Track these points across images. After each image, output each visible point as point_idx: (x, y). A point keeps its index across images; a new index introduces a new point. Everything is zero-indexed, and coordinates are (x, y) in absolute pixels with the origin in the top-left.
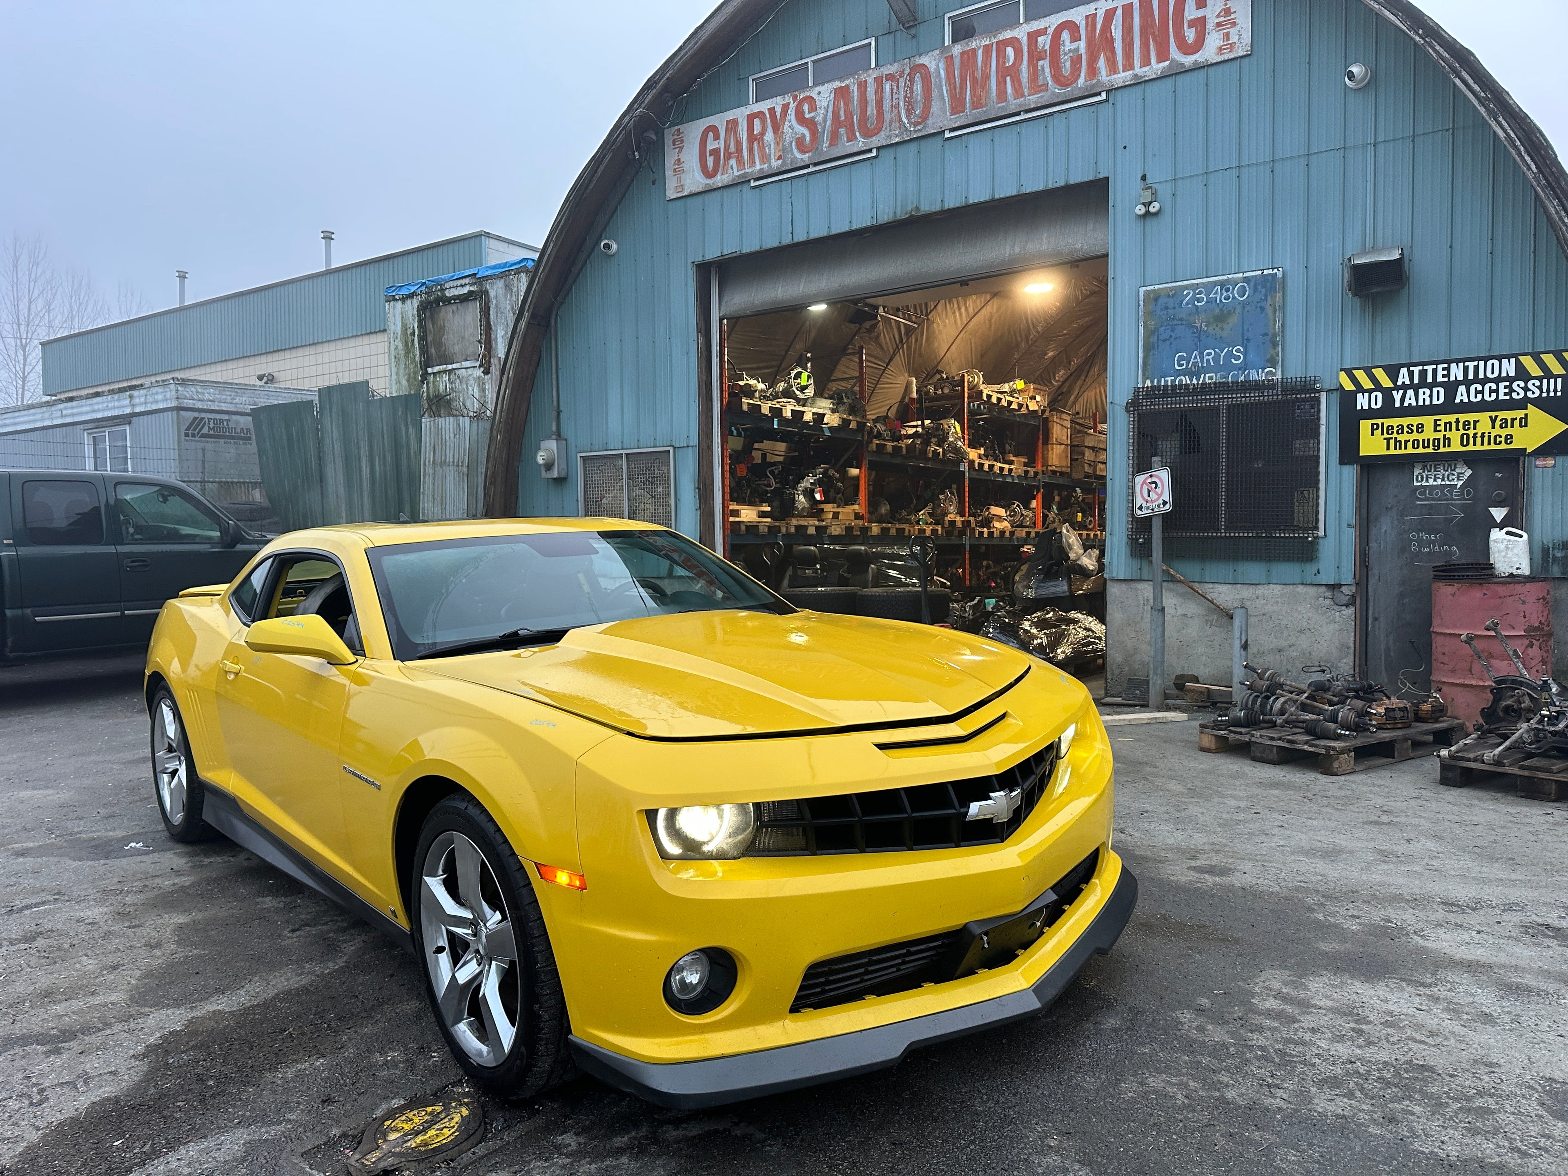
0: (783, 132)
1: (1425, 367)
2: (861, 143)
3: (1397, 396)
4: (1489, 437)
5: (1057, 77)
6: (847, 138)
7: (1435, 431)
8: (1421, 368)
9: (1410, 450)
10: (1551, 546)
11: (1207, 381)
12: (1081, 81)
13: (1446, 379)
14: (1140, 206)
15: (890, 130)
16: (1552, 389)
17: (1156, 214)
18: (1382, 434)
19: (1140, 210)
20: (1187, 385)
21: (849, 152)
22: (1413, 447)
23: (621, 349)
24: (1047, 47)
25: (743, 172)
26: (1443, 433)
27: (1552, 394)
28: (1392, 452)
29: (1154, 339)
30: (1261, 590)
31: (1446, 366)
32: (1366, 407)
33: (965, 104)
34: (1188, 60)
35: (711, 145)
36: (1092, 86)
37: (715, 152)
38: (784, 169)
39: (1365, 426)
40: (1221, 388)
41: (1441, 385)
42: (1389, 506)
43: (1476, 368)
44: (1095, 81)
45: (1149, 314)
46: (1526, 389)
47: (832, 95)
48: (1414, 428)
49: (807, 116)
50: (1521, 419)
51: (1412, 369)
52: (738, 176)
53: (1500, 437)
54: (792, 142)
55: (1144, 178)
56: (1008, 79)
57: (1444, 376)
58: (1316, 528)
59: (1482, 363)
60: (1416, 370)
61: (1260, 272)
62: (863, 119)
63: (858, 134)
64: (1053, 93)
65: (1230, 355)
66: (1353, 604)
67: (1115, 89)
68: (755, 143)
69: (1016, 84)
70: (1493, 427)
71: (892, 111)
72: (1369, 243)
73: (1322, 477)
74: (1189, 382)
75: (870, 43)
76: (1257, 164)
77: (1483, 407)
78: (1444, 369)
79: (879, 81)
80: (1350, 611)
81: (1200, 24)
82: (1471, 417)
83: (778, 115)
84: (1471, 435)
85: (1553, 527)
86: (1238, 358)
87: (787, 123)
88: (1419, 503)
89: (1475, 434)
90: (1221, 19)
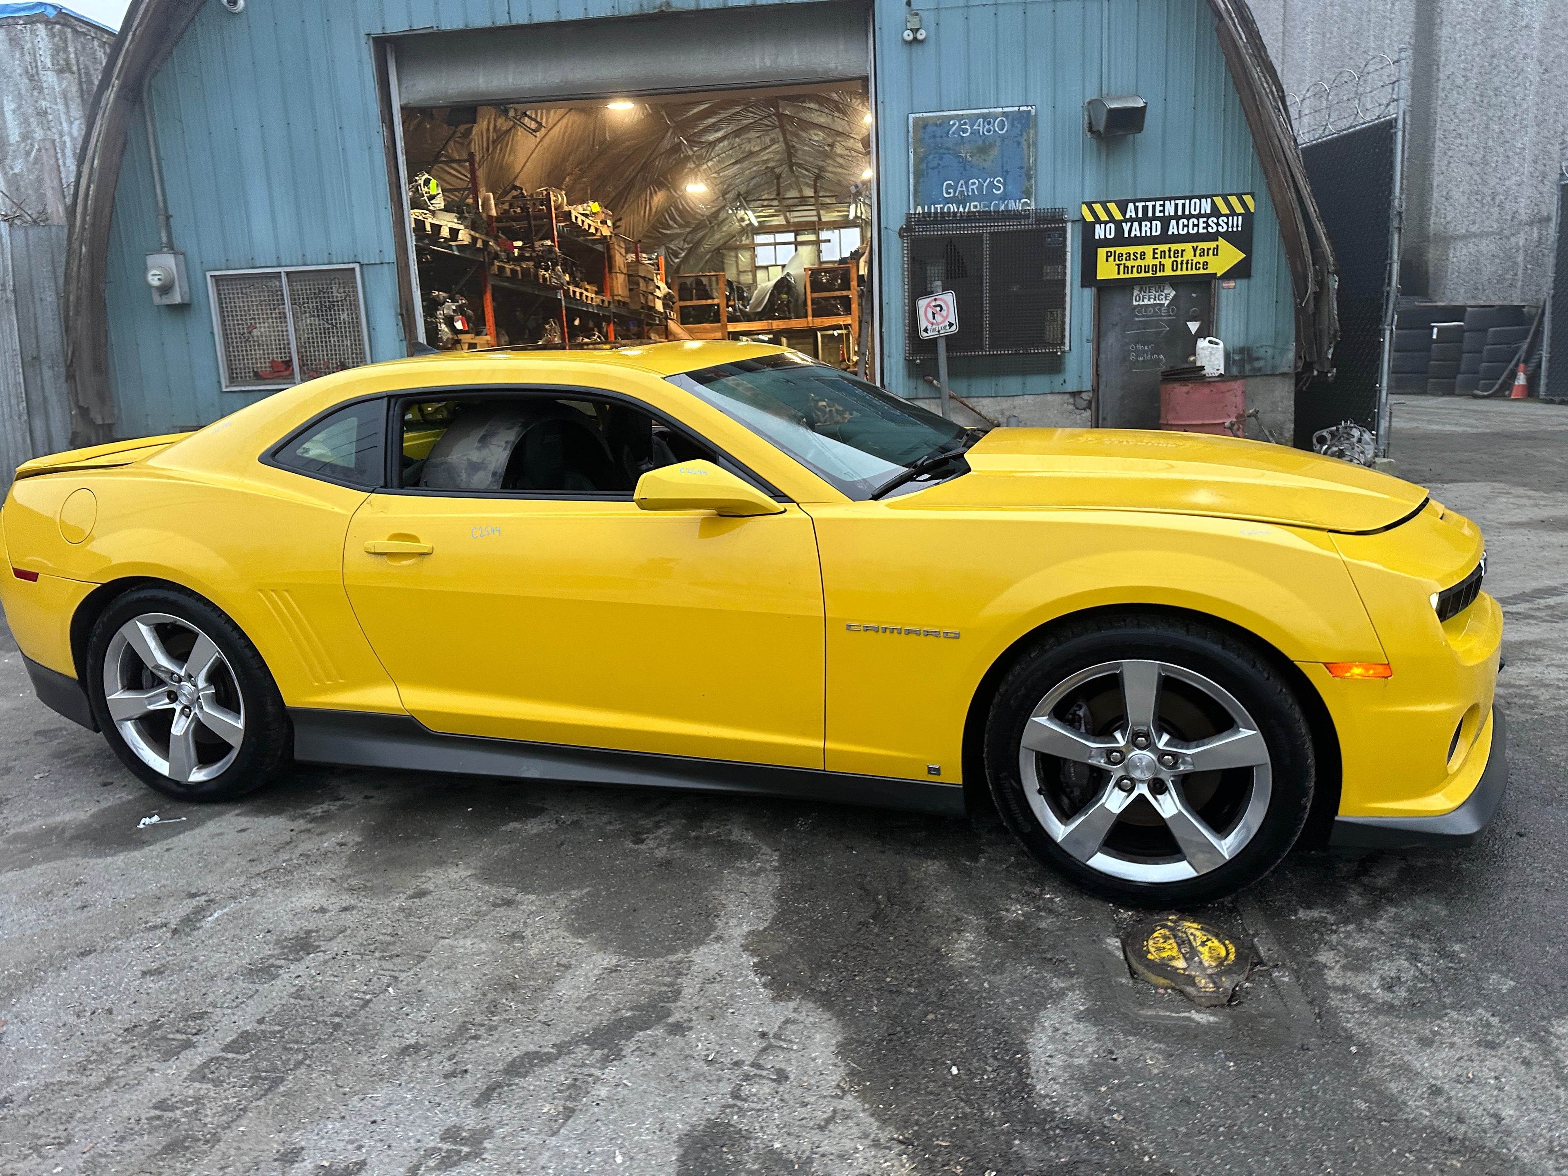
1: (1147, 203)
3: (1126, 227)
4: (1192, 264)
7: (1154, 258)
8: (1144, 204)
9: (1135, 275)
10: (1235, 349)
11: (972, 209)
13: (1162, 214)
14: (908, 32)
16: (1235, 225)
17: (923, 41)
18: (1115, 260)
19: (908, 36)
20: (954, 213)
22: (1138, 272)
23: (263, 137)
26: (1159, 260)
27: (1235, 229)
28: (1122, 276)
29: (923, 166)
30: (1018, 401)
31: (1162, 203)
32: (1102, 237)
39: (1102, 252)
40: (985, 216)
41: (1158, 218)
42: (1115, 322)
43: (1184, 205)
45: (918, 141)
46: (1218, 224)
48: (1138, 256)
50: (1214, 249)
51: (1137, 204)
53: (1199, 263)
55: (909, 3)
57: (1160, 211)
58: (1063, 344)
59: (1188, 201)
60: (1140, 205)
61: (1017, 109)
65: (992, 185)
66: (1089, 407)
70: (1195, 256)
72: (1105, 90)
73: (1067, 298)
74: (955, 210)
76: (1011, 4)
77: (1188, 238)
78: (1161, 205)
80: (1087, 414)
82: (1179, 247)
84: (1179, 262)
85: (1233, 335)
86: (998, 188)
88: (1137, 319)
89: (1182, 261)
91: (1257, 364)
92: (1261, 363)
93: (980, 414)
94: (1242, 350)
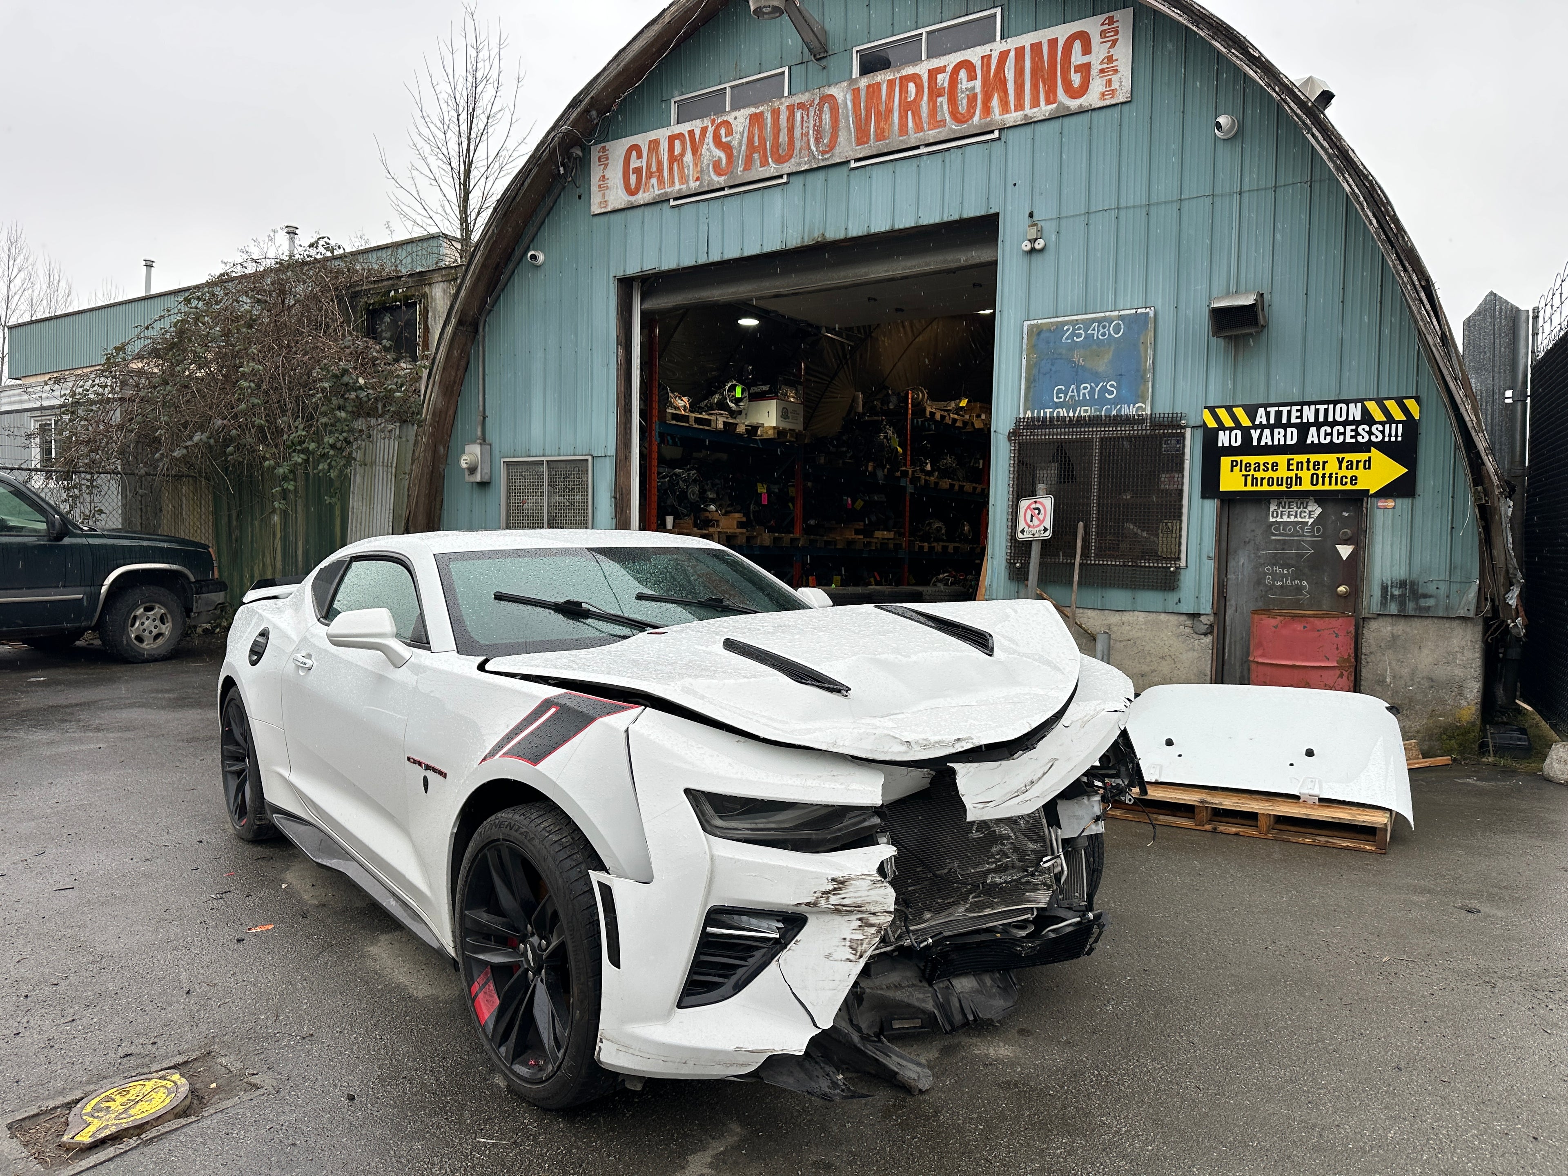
0: (701, 155)
1: (1281, 408)
2: (772, 169)
3: (1255, 434)
4: (1336, 478)
5: (955, 115)
6: (761, 163)
7: (1289, 469)
8: (1276, 409)
9: (1265, 488)
10: (1389, 584)
11: (1083, 414)
12: (976, 119)
13: (1299, 421)
14: (1027, 243)
15: (800, 158)
16: (1393, 434)
17: (1042, 250)
18: (1241, 471)
19: (1026, 246)
20: (1064, 417)
21: (763, 176)
22: (1268, 485)
23: (545, 358)
24: (946, 85)
25: (663, 191)
26: (1295, 472)
27: (1393, 439)
28: (1249, 488)
29: (1034, 371)
30: (1126, 617)
31: (1299, 408)
32: (1226, 444)
33: (869, 135)
34: (1074, 104)
35: (634, 163)
36: (988, 124)
37: (638, 171)
38: (701, 190)
39: (1225, 462)
40: (1094, 421)
41: (1294, 425)
42: (1247, 540)
43: (1326, 411)
44: (988, 119)
45: (1032, 347)
46: (1370, 433)
47: (748, 121)
48: (1270, 466)
49: (724, 140)
50: (1365, 461)
51: (1268, 409)
52: (659, 195)
53: (1346, 478)
54: (709, 164)
55: (1031, 215)
56: (910, 113)
57: (1297, 417)
58: (1179, 559)
59: (1331, 406)
60: (1273, 410)
61: (1134, 311)
62: (776, 145)
63: (770, 160)
64: (951, 129)
65: (1104, 390)
66: (1211, 633)
67: (1007, 128)
68: (675, 164)
69: (917, 118)
70: (1340, 468)
71: (802, 139)
72: (1233, 289)
73: (1185, 510)
74: (1066, 414)
75: (783, 73)
76: (1134, 207)
77: (1331, 448)
78: (1297, 411)
79: (791, 109)
80: (1208, 640)
81: (1085, 70)
82: (1320, 458)
83: (697, 137)
84: (1320, 475)
85: (1392, 566)
86: (1111, 393)
87: (705, 146)
88: (1273, 538)
89: (1324, 474)
90: (1105, 66)
91: (1423, 603)
92: (1431, 602)
94: (1403, 584)
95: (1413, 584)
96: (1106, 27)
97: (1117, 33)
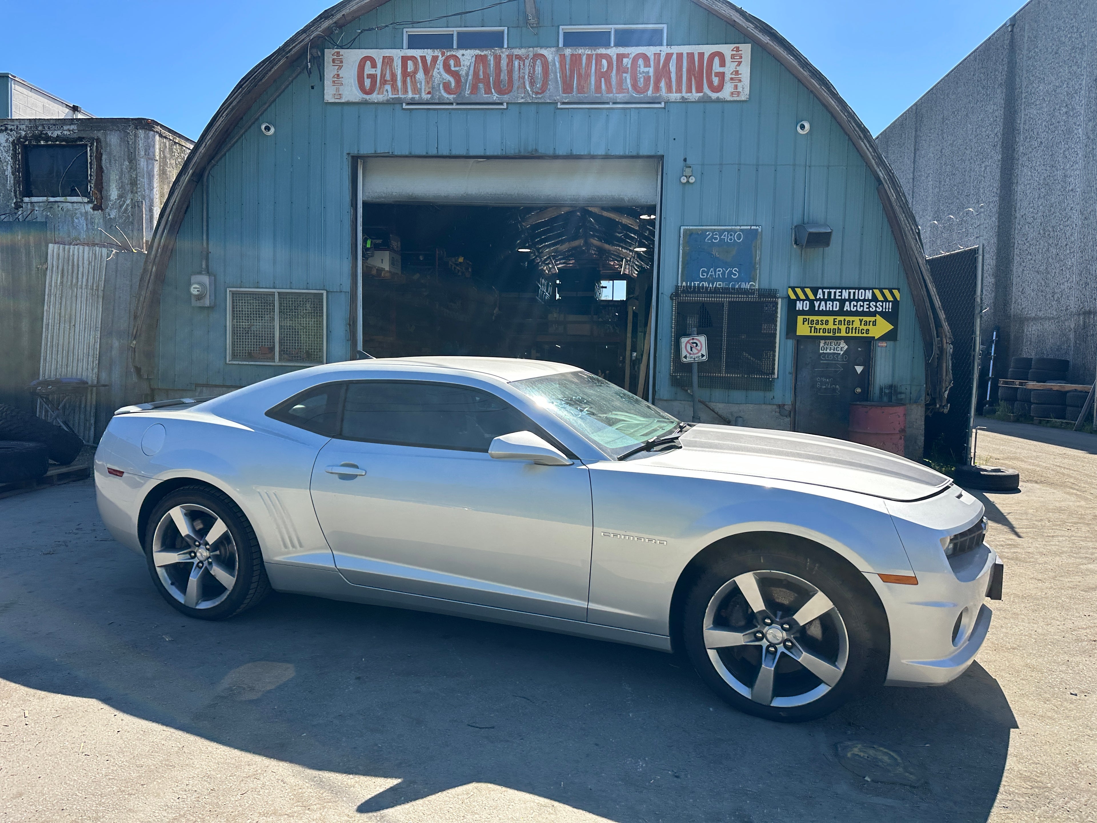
0: (432, 76)
1: (831, 290)
2: (495, 97)
3: (817, 304)
4: (859, 330)
5: (635, 86)
6: (485, 91)
7: (834, 324)
9: (821, 334)
10: (884, 387)
11: (718, 286)
12: (650, 93)
13: (840, 298)
14: (684, 177)
15: (518, 93)
16: (887, 308)
17: (693, 184)
18: (808, 324)
19: (684, 180)
20: (707, 288)
21: (486, 101)
22: (823, 332)
23: (275, 209)
24: (629, 66)
25: (397, 96)
26: (837, 326)
27: (887, 310)
28: (813, 334)
29: (688, 258)
30: (743, 407)
31: (840, 290)
32: (801, 309)
33: (573, 88)
34: (714, 96)
35: (368, 70)
36: (656, 98)
37: (372, 77)
38: (433, 101)
39: (800, 319)
40: (726, 291)
41: (837, 300)
42: (807, 363)
43: (854, 293)
44: (658, 95)
45: (686, 243)
46: (876, 306)
47: (474, 59)
48: (824, 322)
49: (453, 69)
50: (873, 321)
51: (824, 290)
52: (393, 99)
53: (864, 330)
54: (440, 84)
55: (685, 160)
56: (603, 79)
57: (839, 296)
58: (773, 373)
59: (857, 291)
60: (826, 291)
61: (749, 227)
62: (498, 81)
63: (493, 90)
64: (632, 95)
65: (731, 273)
66: (789, 416)
67: (670, 102)
68: (408, 78)
69: (608, 84)
70: (861, 325)
71: (519, 80)
72: (806, 220)
73: (777, 345)
74: (707, 286)
75: (503, 30)
76: (749, 165)
77: (856, 314)
78: (839, 292)
79: (510, 57)
80: (788, 420)
81: (721, 76)
82: (851, 318)
83: (429, 62)
84: (851, 328)
85: (885, 377)
86: (735, 275)
87: (435, 70)
88: (822, 362)
89: (853, 328)
90: (733, 76)
91: (899, 396)
92: (903, 396)
93: (717, 414)
94: (891, 387)
95: (895, 387)
96: (735, 53)
97: (741, 57)
